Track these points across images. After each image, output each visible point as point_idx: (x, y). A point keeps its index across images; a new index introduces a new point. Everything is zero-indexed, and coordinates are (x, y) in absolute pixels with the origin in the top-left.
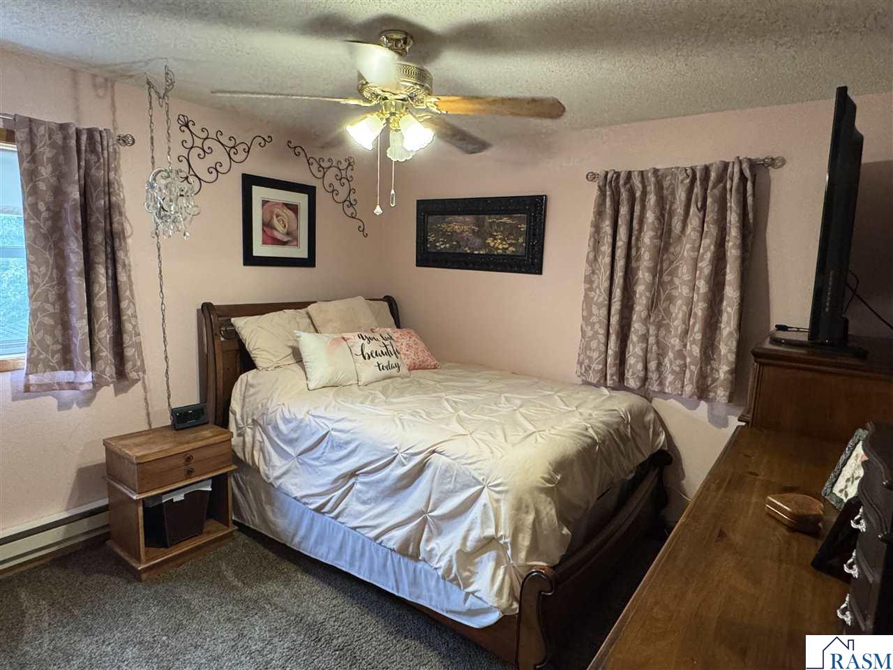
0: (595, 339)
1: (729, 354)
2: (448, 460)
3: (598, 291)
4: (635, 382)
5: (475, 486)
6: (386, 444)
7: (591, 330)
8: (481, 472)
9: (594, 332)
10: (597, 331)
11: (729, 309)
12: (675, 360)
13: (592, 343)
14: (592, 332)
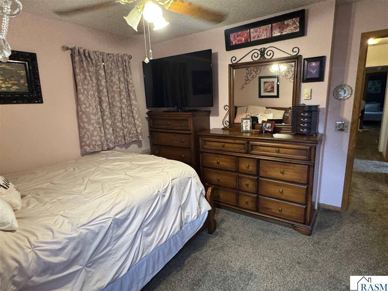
0: (96, 131)
1: (140, 124)
2: (178, 179)
3: (91, 108)
4: (112, 145)
5: (189, 181)
6: (152, 194)
7: (93, 127)
8: (188, 174)
9: (94, 127)
10: (96, 126)
11: (135, 108)
12: (120, 131)
13: (94, 133)
14: (93, 128)
